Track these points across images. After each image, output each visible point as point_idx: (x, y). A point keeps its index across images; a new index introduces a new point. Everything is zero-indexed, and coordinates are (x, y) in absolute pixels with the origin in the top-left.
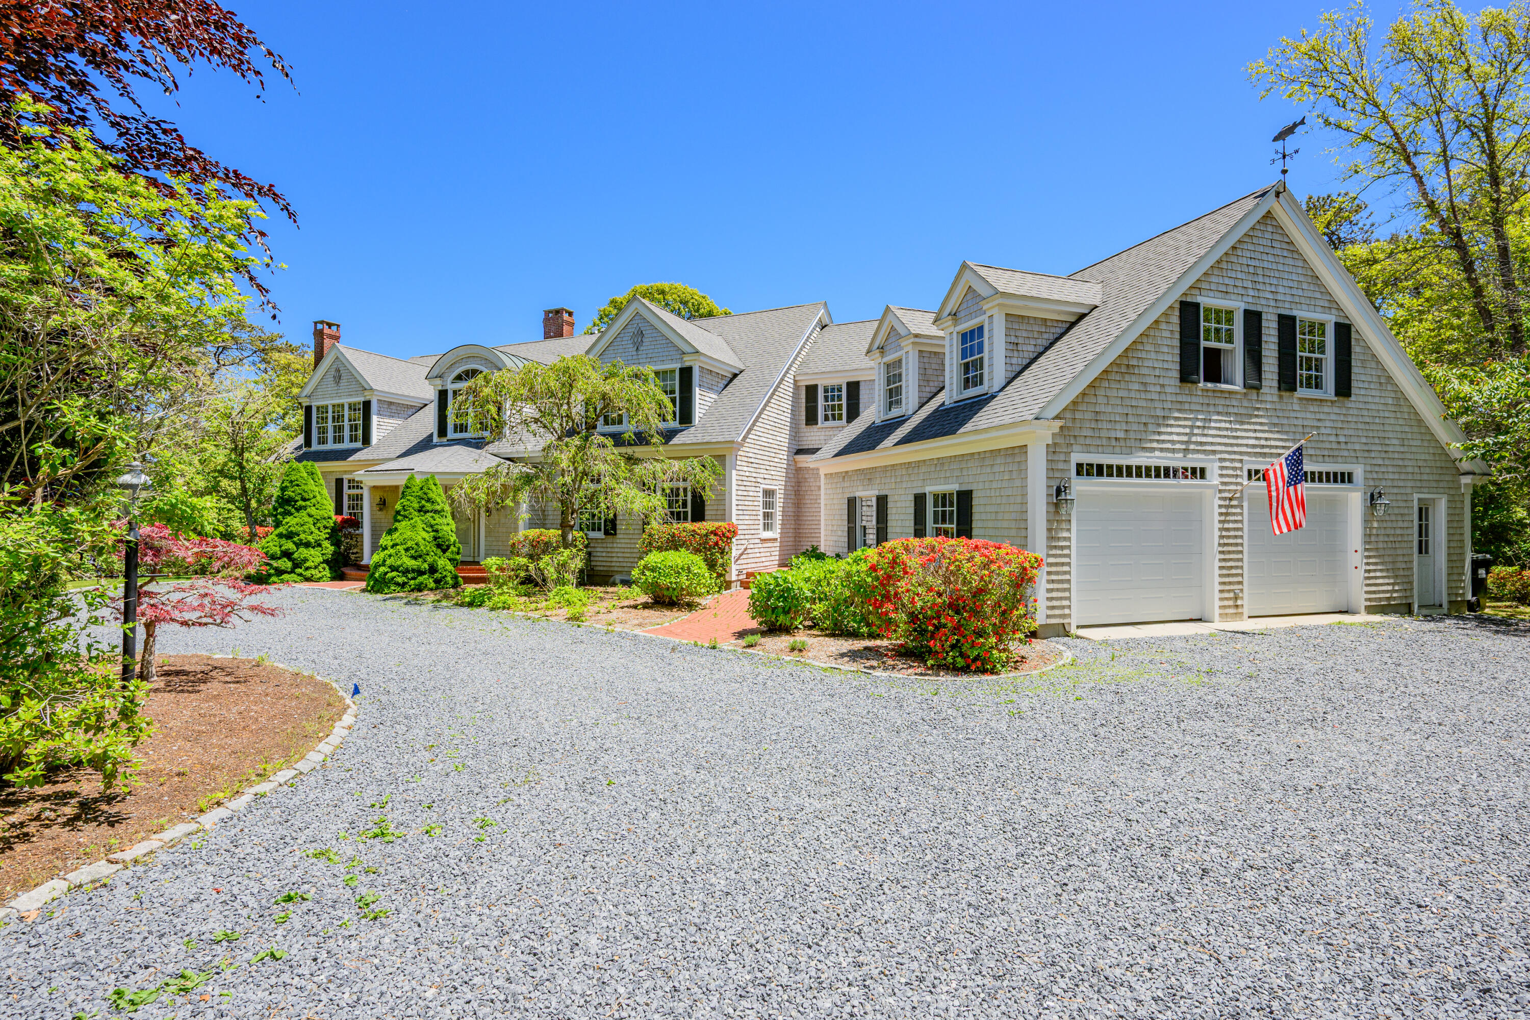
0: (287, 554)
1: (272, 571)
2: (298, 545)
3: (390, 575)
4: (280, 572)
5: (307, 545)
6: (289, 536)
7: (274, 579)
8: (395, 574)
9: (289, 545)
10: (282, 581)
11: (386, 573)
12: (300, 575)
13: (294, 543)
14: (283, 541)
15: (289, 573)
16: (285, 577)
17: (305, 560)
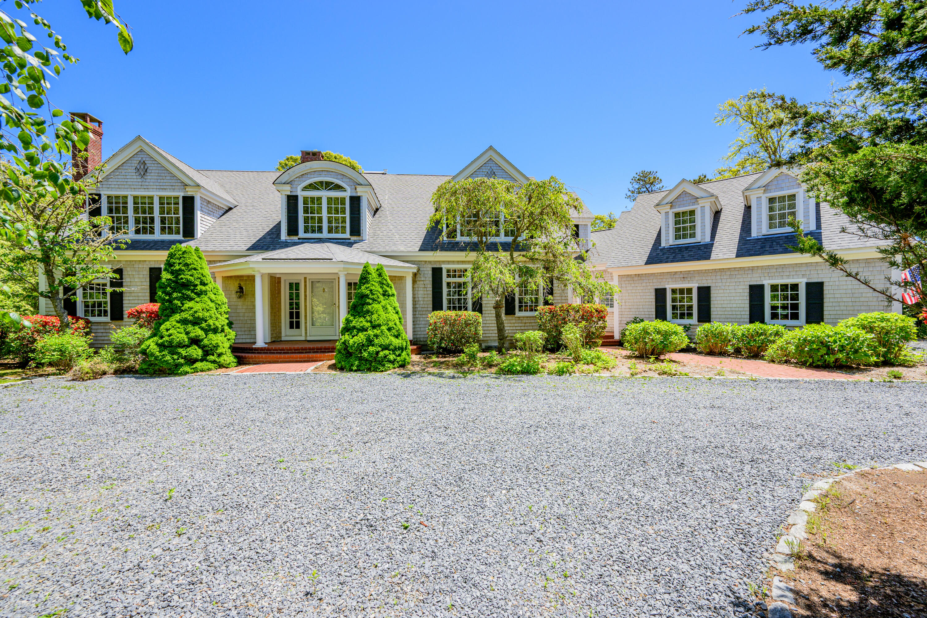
0: (195, 341)
1: (182, 361)
2: (206, 331)
3: (381, 354)
4: (191, 361)
5: (215, 331)
6: (196, 322)
7: (187, 368)
8: (387, 352)
9: (197, 332)
10: (196, 371)
11: (377, 353)
12: (214, 362)
13: (202, 329)
14: (190, 328)
15: (202, 360)
16: (198, 365)
17: (217, 346)
